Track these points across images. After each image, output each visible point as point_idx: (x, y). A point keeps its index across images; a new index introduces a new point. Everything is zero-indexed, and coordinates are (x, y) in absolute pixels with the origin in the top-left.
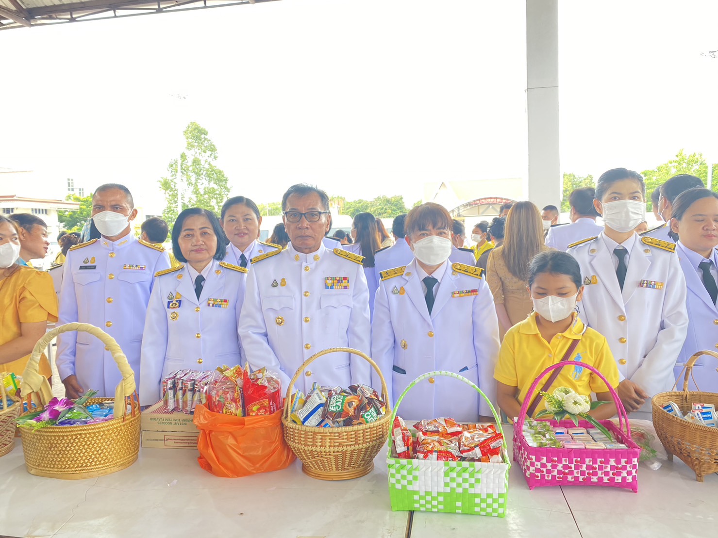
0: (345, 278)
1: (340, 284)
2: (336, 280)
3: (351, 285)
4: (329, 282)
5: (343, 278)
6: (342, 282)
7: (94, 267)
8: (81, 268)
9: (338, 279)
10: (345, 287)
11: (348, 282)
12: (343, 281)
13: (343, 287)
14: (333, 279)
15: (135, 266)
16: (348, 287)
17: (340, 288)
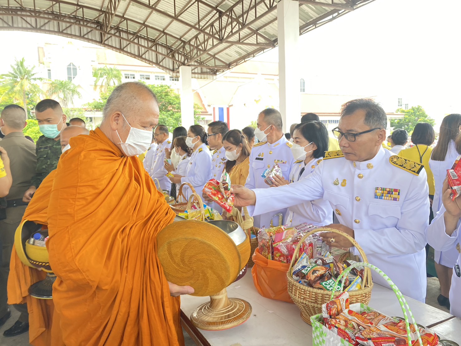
0: (396, 190)
1: (389, 195)
2: (386, 190)
3: (402, 197)
4: (379, 192)
5: (394, 189)
6: (392, 194)
7: (262, 159)
8: (257, 159)
9: (388, 190)
10: (395, 199)
11: (399, 194)
12: (393, 192)
13: (392, 199)
14: (383, 189)
15: (280, 161)
16: (398, 199)
17: (389, 200)
